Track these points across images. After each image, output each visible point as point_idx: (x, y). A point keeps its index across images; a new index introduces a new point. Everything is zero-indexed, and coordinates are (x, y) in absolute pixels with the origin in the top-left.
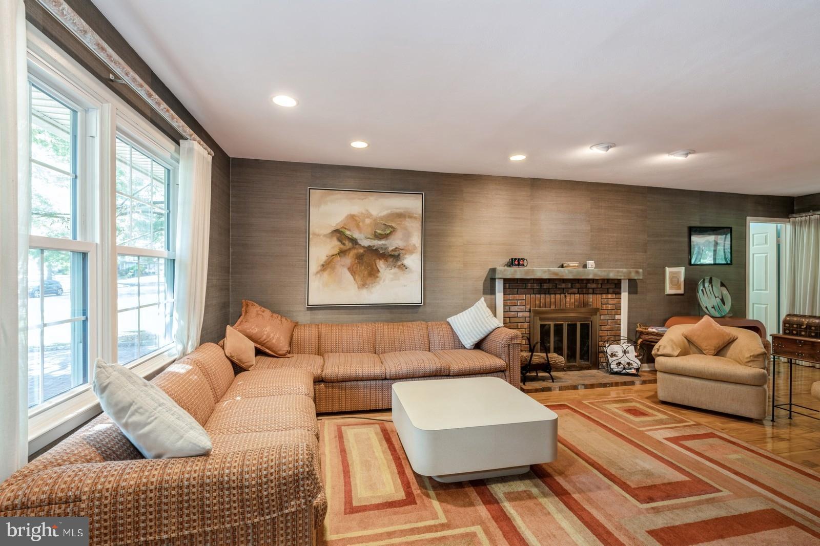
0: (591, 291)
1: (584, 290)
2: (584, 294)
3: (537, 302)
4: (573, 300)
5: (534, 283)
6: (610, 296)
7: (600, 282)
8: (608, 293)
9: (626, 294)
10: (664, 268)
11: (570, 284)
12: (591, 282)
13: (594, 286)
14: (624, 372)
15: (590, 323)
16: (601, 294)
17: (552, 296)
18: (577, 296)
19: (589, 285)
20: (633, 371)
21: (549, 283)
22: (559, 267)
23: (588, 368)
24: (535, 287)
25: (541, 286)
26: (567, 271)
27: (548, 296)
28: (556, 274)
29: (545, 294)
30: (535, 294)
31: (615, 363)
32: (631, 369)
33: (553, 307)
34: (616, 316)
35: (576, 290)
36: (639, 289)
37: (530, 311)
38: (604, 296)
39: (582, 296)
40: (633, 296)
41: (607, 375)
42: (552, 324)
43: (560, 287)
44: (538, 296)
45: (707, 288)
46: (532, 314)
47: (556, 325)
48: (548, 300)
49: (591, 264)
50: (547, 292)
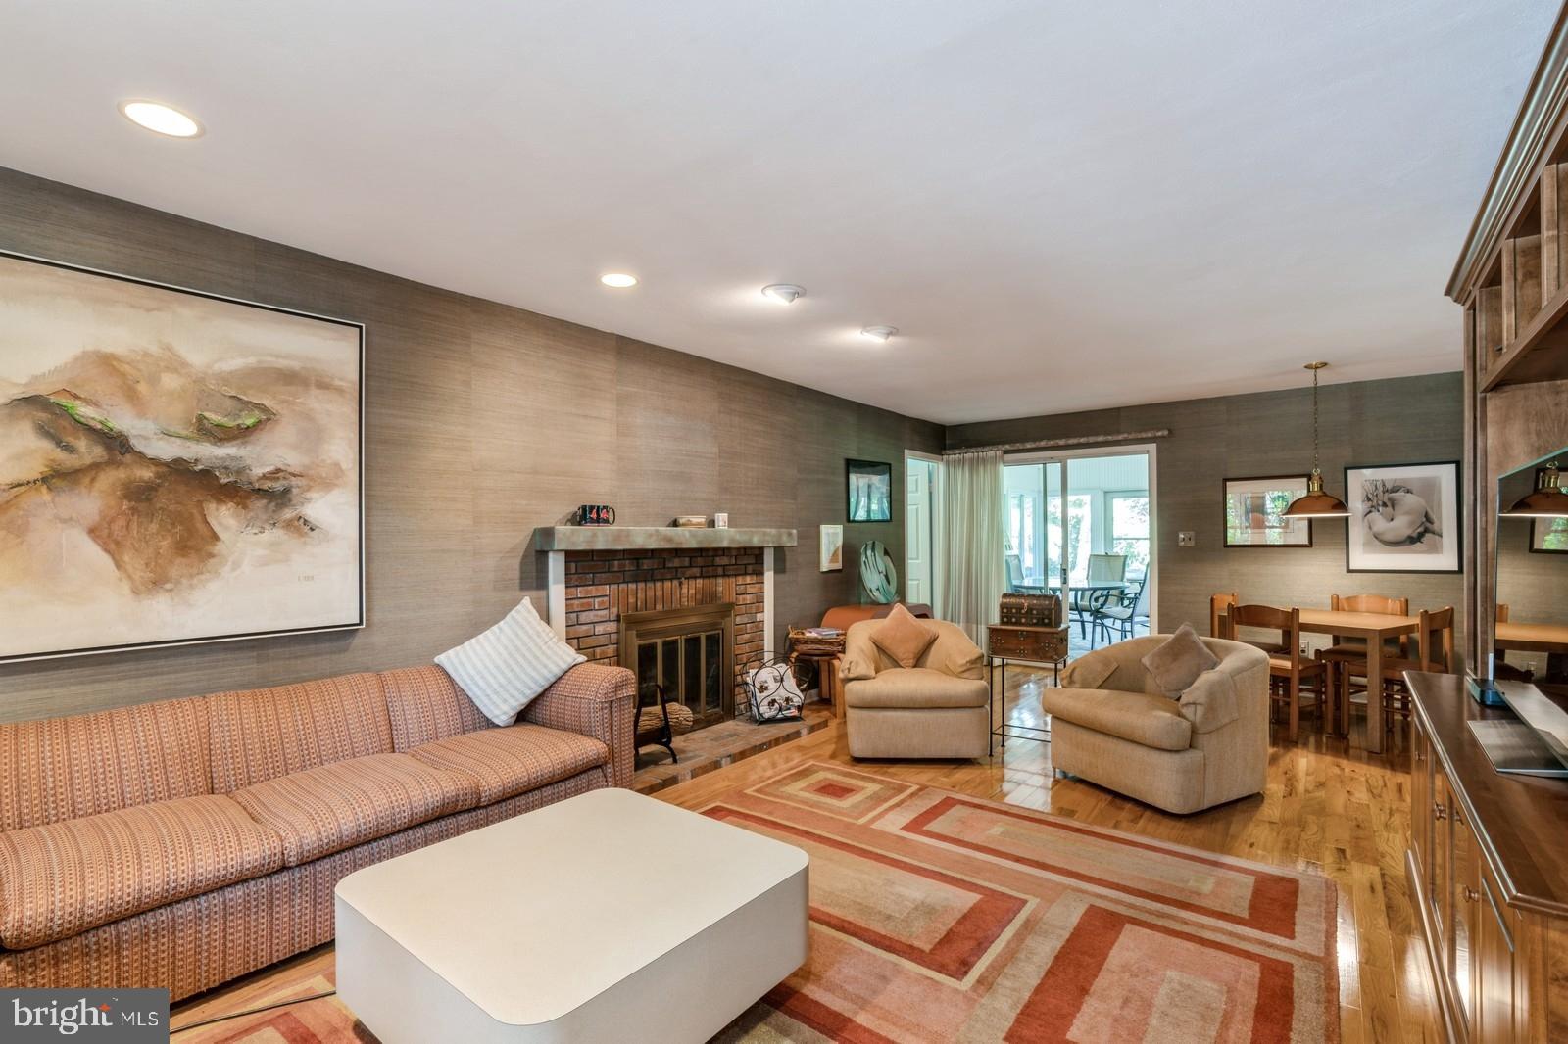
0: (720, 571)
1: (710, 569)
2: (709, 577)
3: (632, 600)
4: (692, 591)
5: (624, 559)
6: (748, 579)
7: (734, 553)
8: (746, 574)
9: (772, 573)
10: (819, 527)
11: (687, 559)
12: (721, 553)
13: (725, 561)
14: (780, 716)
15: (721, 632)
16: (736, 575)
17: (658, 584)
18: (699, 581)
19: (718, 559)
20: (794, 712)
21: (652, 558)
22: (669, 526)
23: (720, 720)
24: (627, 569)
25: (638, 566)
26: (687, 534)
27: (650, 585)
28: (670, 540)
29: (645, 581)
30: (628, 582)
31: (766, 702)
32: (789, 709)
33: (659, 607)
34: (758, 615)
35: (696, 571)
36: (788, 564)
37: (618, 619)
38: (740, 580)
39: (706, 581)
40: (781, 577)
41: (755, 726)
42: (659, 642)
43: (671, 565)
44: (632, 586)
45: (870, 558)
46: (623, 625)
47: (665, 644)
48: (650, 593)
49: (722, 518)
50: (648, 577)
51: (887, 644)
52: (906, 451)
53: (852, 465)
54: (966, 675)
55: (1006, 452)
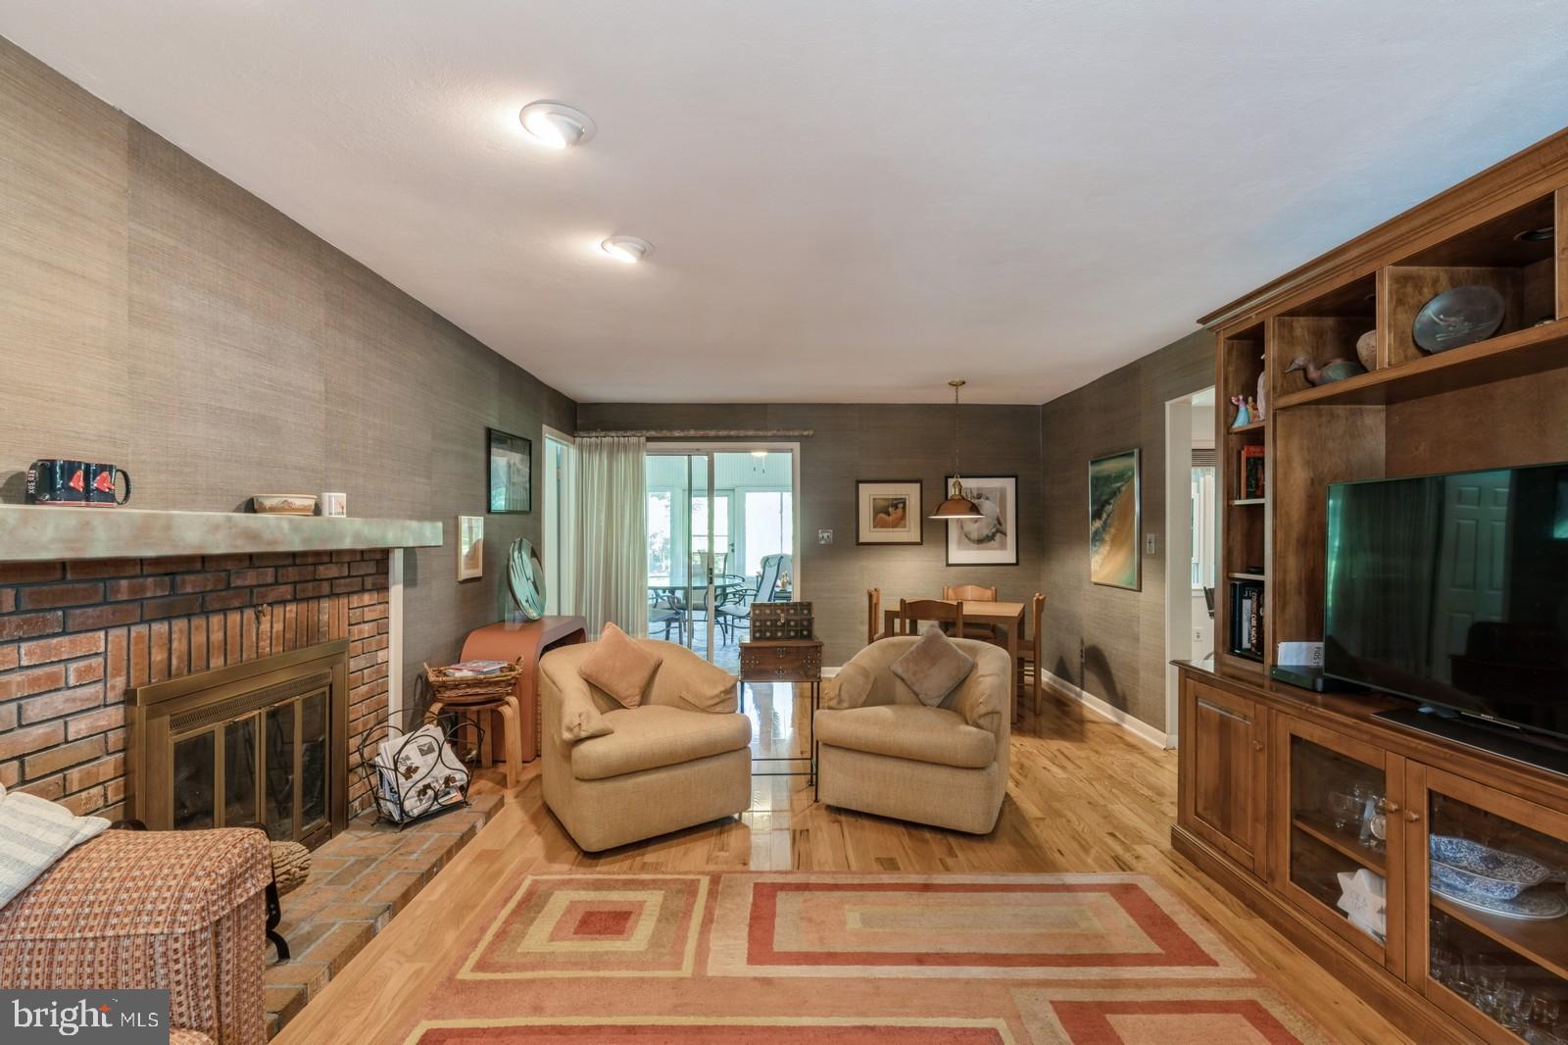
0: (325, 588)
1: (310, 585)
2: (307, 599)
3: (158, 656)
4: (278, 627)
5: (142, 576)
6: (367, 598)
7: (347, 559)
8: (363, 590)
9: (400, 587)
10: (456, 518)
11: (271, 571)
12: (326, 559)
13: (332, 571)
14: (435, 807)
15: (327, 689)
16: (349, 594)
17: (216, 620)
18: (291, 608)
19: (321, 568)
20: (455, 796)
21: (203, 570)
22: (237, 510)
23: (329, 834)
24: (149, 595)
25: (173, 587)
26: (286, 526)
27: (199, 622)
28: (253, 536)
29: (189, 616)
30: (149, 622)
31: (413, 792)
32: (449, 793)
33: (217, 662)
34: (380, 653)
35: (285, 591)
36: (420, 576)
37: (129, 698)
38: (355, 600)
39: (304, 605)
40: (411, 591)
41: (391, 836)
42: (218, 728)
43: (239, 583)
44: (159, 628)
46: (140, 710)
47: (230, 730)
48: (199, 639)
49: (335, 502)
50: (199, 607)
51: (605, 679)
52: (544, 426)
53: (492, 438)
54: (718, 709)
55: (649, 439)
